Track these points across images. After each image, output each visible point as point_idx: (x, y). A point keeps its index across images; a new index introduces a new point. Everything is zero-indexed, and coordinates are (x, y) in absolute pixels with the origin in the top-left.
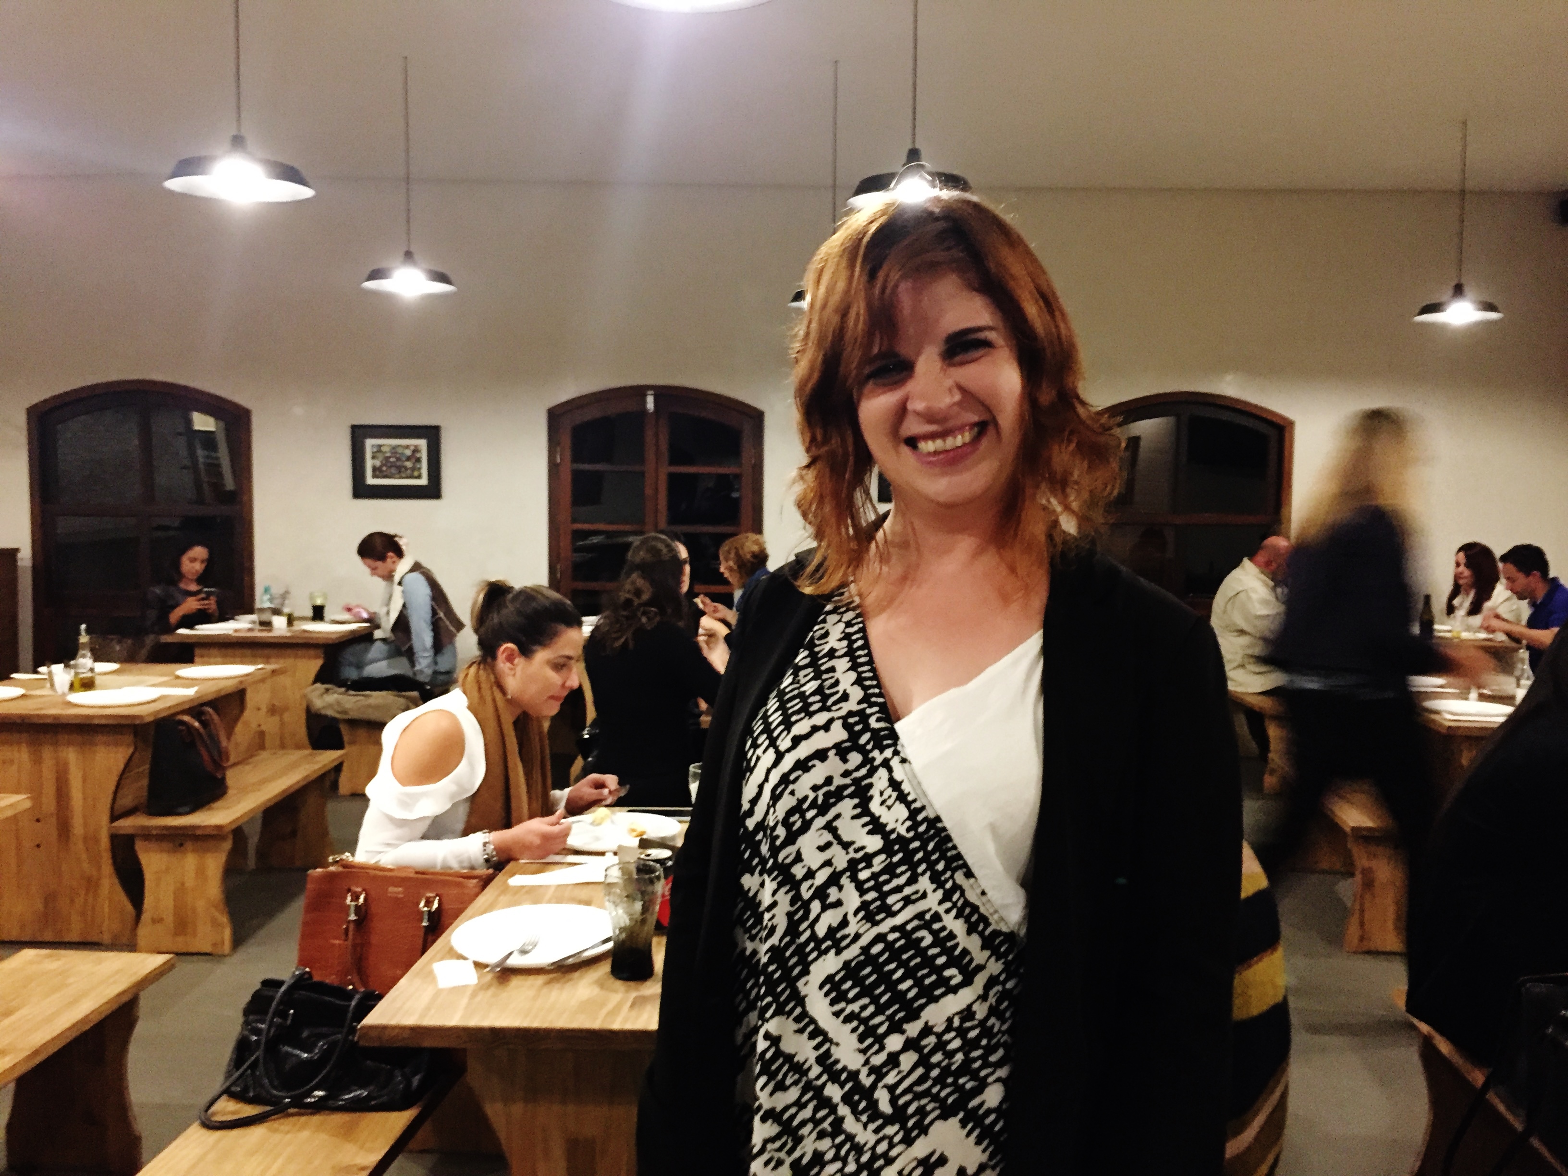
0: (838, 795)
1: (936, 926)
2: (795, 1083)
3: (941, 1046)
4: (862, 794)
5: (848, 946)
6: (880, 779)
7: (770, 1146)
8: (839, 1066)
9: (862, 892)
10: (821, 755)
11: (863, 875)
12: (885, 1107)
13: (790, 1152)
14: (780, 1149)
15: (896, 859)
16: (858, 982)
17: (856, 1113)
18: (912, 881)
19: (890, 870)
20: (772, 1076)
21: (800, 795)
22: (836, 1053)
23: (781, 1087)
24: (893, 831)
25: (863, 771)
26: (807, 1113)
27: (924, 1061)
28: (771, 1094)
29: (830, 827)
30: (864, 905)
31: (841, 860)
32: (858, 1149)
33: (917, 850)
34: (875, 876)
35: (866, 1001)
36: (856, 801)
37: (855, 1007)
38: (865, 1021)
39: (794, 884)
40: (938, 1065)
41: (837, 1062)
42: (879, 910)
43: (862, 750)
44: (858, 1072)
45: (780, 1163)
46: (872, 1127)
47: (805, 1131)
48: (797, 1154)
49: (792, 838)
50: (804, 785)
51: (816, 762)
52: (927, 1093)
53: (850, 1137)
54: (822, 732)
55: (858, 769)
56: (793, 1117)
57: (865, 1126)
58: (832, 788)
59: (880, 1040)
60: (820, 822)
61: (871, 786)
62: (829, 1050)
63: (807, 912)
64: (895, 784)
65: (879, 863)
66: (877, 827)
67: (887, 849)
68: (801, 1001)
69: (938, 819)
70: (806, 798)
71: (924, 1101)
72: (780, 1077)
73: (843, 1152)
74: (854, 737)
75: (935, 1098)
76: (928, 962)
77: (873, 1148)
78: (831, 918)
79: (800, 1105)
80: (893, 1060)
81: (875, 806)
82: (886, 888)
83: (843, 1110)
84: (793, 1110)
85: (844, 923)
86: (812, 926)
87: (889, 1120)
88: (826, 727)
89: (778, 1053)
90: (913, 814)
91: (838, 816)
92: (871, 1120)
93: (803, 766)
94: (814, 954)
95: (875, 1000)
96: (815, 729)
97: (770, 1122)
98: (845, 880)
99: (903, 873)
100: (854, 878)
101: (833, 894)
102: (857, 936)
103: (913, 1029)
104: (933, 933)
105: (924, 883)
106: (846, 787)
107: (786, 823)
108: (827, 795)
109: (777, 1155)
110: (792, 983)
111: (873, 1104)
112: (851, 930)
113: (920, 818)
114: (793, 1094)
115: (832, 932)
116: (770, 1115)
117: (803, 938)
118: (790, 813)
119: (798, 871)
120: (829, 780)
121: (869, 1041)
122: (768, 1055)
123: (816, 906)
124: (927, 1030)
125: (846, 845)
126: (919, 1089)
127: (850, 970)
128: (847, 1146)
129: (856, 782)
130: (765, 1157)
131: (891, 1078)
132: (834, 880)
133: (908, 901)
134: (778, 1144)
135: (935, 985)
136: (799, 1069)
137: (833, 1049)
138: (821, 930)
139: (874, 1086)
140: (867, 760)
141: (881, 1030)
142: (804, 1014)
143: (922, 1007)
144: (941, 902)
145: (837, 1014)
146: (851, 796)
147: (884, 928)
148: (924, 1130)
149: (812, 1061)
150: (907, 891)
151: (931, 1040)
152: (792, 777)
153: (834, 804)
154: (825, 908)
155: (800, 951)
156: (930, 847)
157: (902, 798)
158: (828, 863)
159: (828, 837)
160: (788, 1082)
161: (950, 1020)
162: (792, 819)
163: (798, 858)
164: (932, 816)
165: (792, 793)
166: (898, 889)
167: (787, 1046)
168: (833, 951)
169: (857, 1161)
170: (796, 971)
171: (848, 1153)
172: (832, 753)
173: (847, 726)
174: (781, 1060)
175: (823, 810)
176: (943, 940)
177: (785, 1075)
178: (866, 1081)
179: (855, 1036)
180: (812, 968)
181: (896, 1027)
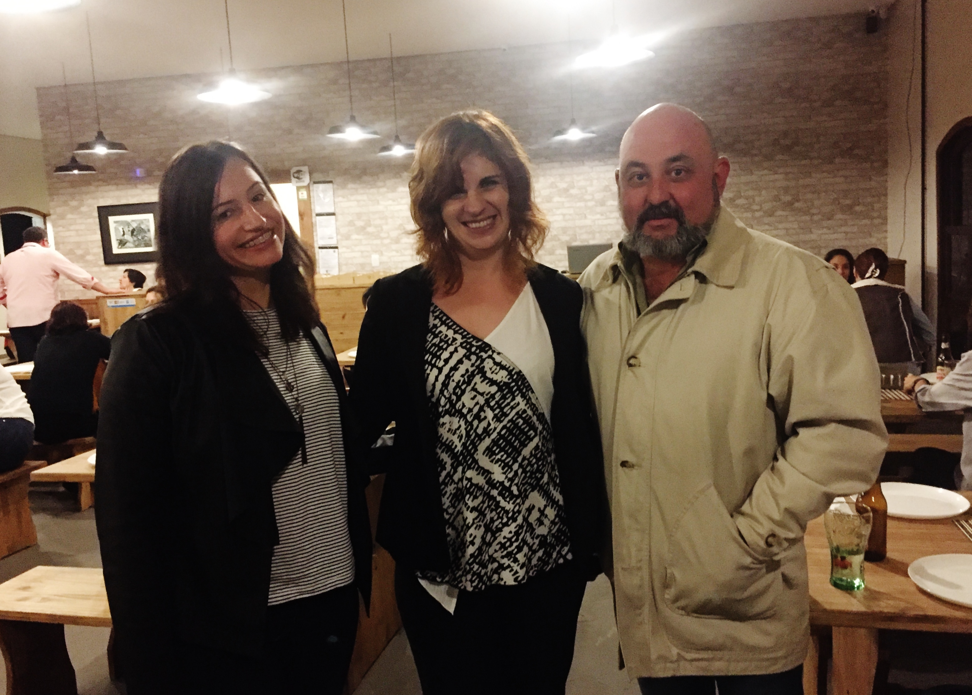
0: (473, 375)
1: (524, 416)
2: (480, 494)
3: (529, 464)
4: (481, 371)
5: (492, 433)
6: (488, 364)
7: (476, 521)
8: (495, 482)
9: (493, 409)
10: (460, 362)
11: (492, 404)
12: (516, 492)
13: (482, 522)
14: (479, 522)
15: (505, 392)
16: (499, 446)
17: (504, 498)
18: (513, 399)
19: (504, 397)
20: (471, 494)
21: (456, 380)
22: (493, 477)
23: (476, 497)
24: (501, 382)
25: (479, 362)
26: (486, 505)
27: (524, 471)
28: (472, 501)
29: (474, 389)
30: (495, 416)
31: (481, 400)
32: (507, 512)
33: (514, 387)
34: (497, 402)
35: (503, 453)
36: (480, 375)
37: (499, 456)
38: (503, 461)
39: (463, 416)
40: (529, 471)
41: (494, 480)
42: (502, 416)
43: (474, 353)
44: (503, 482)
45: (480, 526)
46: (511, 502)
47: (486, 512)
48: (484, 522)
49: (459, 399)
50: (457, 376)
51: (460, 365)
52: (526, 483)
53: (503, 508)
54: (455, 353)
55: (476, 361)
56: (482, 507)
57: (509, 503)
58: (469, 373)
59: (510, 467)
60: (469, 388)
61: (484, 367)
62: (490, 477)
63: (472, 426)
64: (496, 363)
65: (498, 397)
66: (492, 382)
67: (500, 389)
68: (476, 461)
69: (520, 371)
70: (459, 381)
71: (525, 486)
72: (474, 494)
73: (501, 515)
74: (469, 350)
75: (530, 484)
76: (522, 431)
77: (513, 510)
78: (484, 424)
79: (483, 502)
80: (516, 472)
81: (489, 374)
82: (503, 405)
83: (499, 498)
84: (481, 505)
85: (489, 424)
86: (475, 431)
87: (517, 497)
88: (456, 350)
89: (472, 484)
90: (510, 372)
91: (475, 384)
92: (511, 499)
93: (455, 368)
94: (478, 442)
95: (506, 452)
96: (452, 354)
97: (474, 512)
98: (486, 408)
99: (509, 397)
100: (489, 406)
101: (482, 415)
102: (495, 429)
103: (520, 459)
104: (522, 418)
105: (519, 399)
106: (474, 371)
107: (455, 393)
108: (468, 377)
109: (478, 524)
110: (472, 456)
111: (511, 492)
112: (492, 426)
113: (513, 373)
114: (480, 498)
115: (485, 430)
116: (473, 509)
117: (472, 437)
118: (455, 389)
119: (465, 411)
120: (467, 370)
121: (506, 469)
122: (468, 486)
123: (476, 423)
124: (524, 459)
125: (482, 394)
126: (524, 482)
127: (495, 442)
128: (502, 512)
129: (478, 367)
130: (475, 526)
131: (516, 481)
132: (481, 409)
133: (512, 408)
134: (478, 519)
135: (525, 440)
136: (480, 488)
137: (492, 476)
138: (480, 431)
139: (511, 486)
140: (479, 357)
141: (510, 464)
142: (479, 467)
143: (521, 450)
144: (526, 405)
145: (492, 461)
146: (478, 374)
147: (505, 423)
148: (527, 497)
149: (485, 484)
150: (512, 404)
151: (526, 462)
152: (451, 375)
153: (472, 380)
154: (480, 421)
155: (473, 443)
156: (520, 383)
157: (503, 367)
158: (477, 403)
159: (474, 393)
160: (478, 494)
161: (531, 452)
162: (457, 391)
163: (464, 406)
164: (518, 370)
165: (453, 381)
166: (508, 404)
167: (474, 481)
168: (487, 437)
169: (507, 517)
170: (473, 451)
171: (503, 515)
172: (464, 359)
173: (463, 348)
174: (473, 487)
175: (469, 384)
176: (527, 421)
177: (476, 493)
178: (507, 484)
179: (500, 468)
180: (478, 448)
181: (515, 461)
